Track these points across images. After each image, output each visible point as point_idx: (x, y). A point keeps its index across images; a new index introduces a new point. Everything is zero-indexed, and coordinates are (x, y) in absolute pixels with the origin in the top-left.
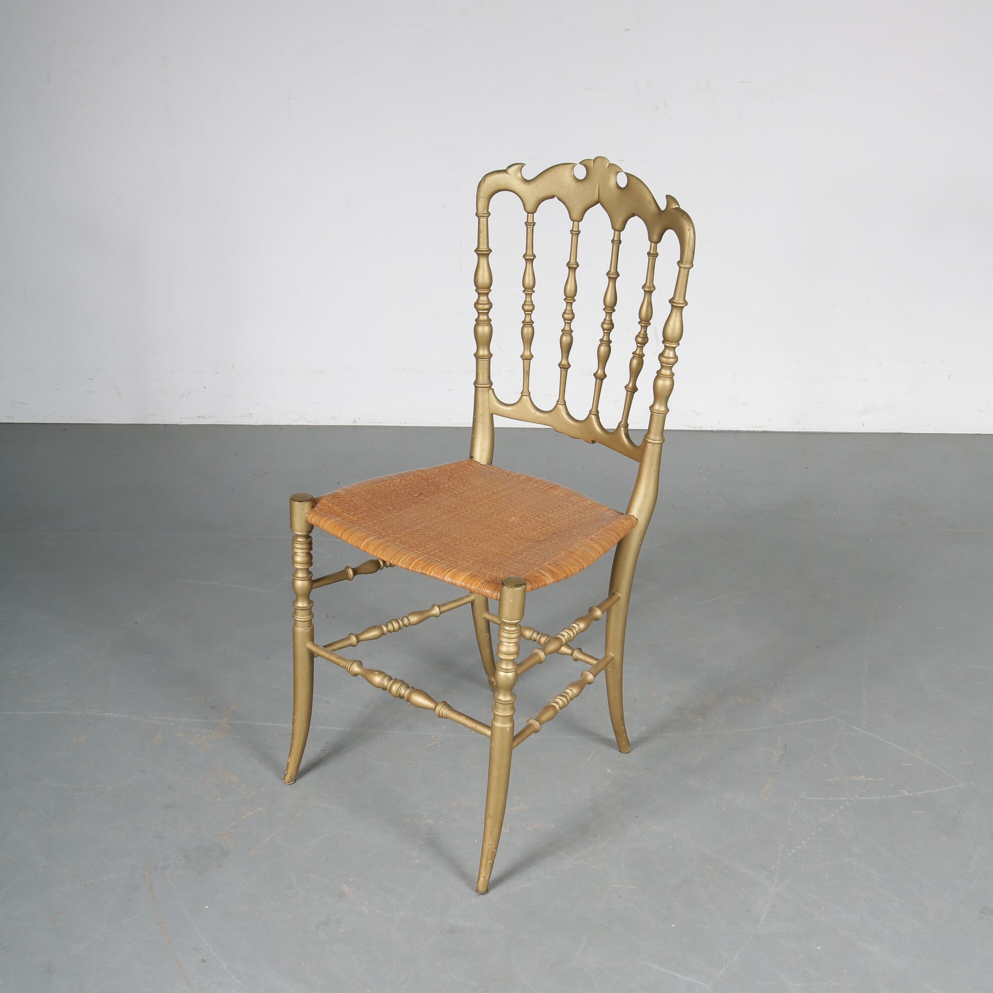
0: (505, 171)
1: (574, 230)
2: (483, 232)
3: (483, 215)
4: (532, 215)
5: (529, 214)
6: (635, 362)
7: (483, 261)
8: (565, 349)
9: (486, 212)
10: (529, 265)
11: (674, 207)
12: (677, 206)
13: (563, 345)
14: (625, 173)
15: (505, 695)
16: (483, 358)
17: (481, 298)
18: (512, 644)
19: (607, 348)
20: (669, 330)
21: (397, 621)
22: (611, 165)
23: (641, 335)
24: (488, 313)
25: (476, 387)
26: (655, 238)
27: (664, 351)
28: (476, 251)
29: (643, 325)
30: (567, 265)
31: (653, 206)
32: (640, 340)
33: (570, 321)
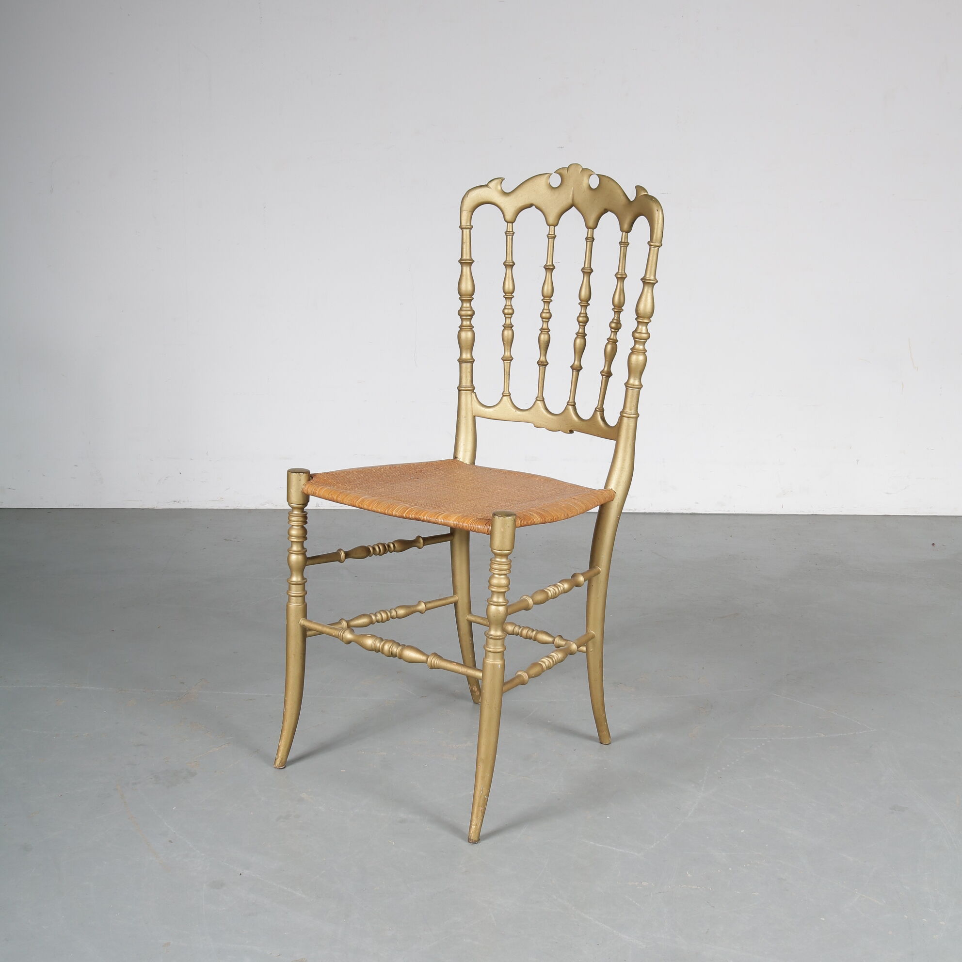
0: (486, 186)
1: (550, 233)
2: (466, 243)
3: (466, 228)
4: (511, 224)
5: (509, 224)
6: (609, 347)
7: (466, 269)
8: (543, 346)
9: (468, 224)
10: (509, 271)
11: (643, 194)
12: (646, 193)
13: (542, 342)
14: (597, 175)
15: (496, 630)
16: (466, 361)
17: (465, 305)
18: (503, 576)
19: (582, 340)
20: (642, 306)
21: (385, 612)
22: (583, 170)
23: (615, 321)
24: (470, 319)
25: (459, 391)
26: (626, 227)
27: (637, 327)
28: (459, 261)
29: (616, 310)
30: (544, 267)
31: (623, 198)
32: (613, 325)
33: (547, 320)
